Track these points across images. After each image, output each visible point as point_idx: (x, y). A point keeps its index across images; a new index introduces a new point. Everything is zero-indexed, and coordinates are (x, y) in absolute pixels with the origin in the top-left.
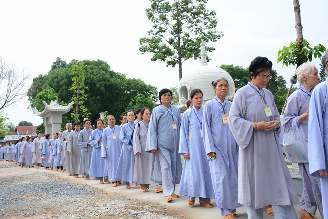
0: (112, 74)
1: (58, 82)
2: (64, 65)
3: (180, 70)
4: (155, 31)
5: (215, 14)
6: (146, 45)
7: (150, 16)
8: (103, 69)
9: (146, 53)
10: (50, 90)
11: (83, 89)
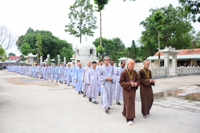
0: (53, 37)
1: (30, 40)
2: (32, 31)
3: (81, 39)
4: (71, 24)
5: (96, 18)
6: (67, 28)
7: (70, 17)
8: (49, 35)
9: (67, 32)
10: (27, 44)
11: (41, 45)
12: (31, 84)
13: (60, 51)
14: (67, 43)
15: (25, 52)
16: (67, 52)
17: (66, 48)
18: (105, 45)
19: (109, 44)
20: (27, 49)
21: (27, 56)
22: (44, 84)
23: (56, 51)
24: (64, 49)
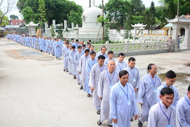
1: (32, 2)
10: (29, 7)
11: (44, 10)
12: (29, 58)
13: (68, 15)
14: (76, 6)
15: (28, 17)
16: (75, 17)
17: (74, 12)
18: (120, 7)
19: (124, 6)
20: (30, 14)
21: (28, 25)
22: (41, 59)
23: (63, 14)
24: (72, 12)
